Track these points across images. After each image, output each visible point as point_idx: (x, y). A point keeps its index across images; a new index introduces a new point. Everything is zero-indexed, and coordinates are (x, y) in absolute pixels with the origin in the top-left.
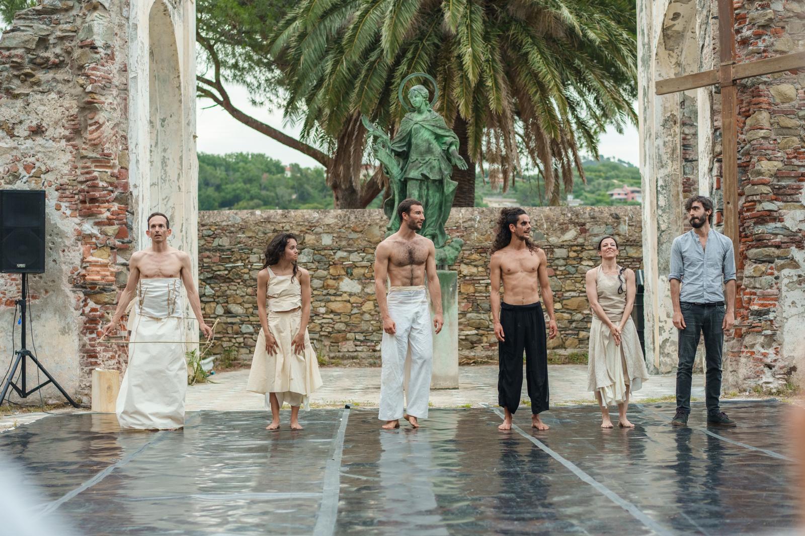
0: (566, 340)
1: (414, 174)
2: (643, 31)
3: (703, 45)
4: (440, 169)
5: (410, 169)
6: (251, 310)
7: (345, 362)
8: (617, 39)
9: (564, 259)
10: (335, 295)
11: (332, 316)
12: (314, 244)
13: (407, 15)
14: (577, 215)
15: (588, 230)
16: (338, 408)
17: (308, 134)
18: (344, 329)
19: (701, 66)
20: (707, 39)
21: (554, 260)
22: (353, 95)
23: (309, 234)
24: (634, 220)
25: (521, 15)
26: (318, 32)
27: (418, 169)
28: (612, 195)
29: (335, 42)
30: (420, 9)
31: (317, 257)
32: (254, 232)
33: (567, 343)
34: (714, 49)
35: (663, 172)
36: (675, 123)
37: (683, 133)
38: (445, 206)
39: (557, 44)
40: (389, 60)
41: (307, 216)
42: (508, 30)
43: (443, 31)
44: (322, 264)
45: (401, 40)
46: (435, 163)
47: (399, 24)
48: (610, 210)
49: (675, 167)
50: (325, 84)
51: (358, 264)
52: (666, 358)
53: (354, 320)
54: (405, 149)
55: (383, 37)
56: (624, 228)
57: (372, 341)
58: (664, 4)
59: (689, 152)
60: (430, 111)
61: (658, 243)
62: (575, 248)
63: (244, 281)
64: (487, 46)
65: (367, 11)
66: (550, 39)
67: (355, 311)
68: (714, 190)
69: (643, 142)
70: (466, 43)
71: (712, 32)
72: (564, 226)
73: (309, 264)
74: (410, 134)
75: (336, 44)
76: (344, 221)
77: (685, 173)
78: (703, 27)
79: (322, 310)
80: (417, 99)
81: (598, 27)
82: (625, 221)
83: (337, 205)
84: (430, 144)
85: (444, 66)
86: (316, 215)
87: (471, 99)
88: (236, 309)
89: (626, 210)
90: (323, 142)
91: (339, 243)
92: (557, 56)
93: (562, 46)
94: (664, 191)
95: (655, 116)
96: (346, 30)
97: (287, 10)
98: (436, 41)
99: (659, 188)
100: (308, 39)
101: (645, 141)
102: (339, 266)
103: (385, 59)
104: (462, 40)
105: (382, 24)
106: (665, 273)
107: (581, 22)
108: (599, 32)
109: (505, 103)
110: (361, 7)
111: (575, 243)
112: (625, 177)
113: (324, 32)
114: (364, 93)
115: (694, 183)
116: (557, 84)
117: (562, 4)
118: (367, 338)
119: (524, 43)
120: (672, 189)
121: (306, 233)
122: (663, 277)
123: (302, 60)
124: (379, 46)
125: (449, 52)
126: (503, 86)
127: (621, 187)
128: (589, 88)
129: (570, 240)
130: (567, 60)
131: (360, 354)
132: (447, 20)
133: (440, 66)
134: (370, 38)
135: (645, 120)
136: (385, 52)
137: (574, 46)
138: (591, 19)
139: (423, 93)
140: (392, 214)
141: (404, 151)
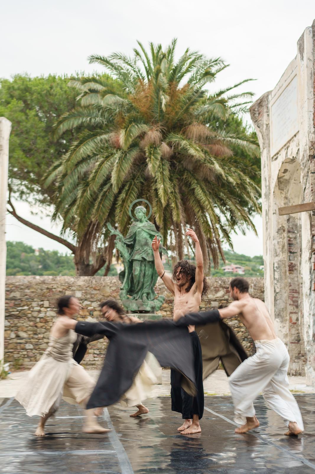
1: (137, 257)
2: (265, 178)
3: (305, 188)
4: (152, 255)
5: (136, 254)
6: (32, 335)
7: (88, 367)
8: (244, 182)
13: (126, 165)
14: (224, 282)
17: (65, 233)
19: (304, 200)
20: (308, 184)
22: (94, 211)
23: (68, 290)
24: (257, 286)
25: (190, 167)
26: (74, 174)
27: (140, 254)
28: (224, 269)
29: (83, 180)
30: (133, 162)
32: (35, 289)
34: (312, 190)
35: (277, 259)
36: (284, 231)
37: (289, 237)
38: (155, 276)
39: (210, 184)
40: (115, 190)
41: (67, 280)
42: (183, 175)
43: (146, 175)
45: (123, 179)
46: (150, 251)
47: (122, 171)
49: (284, 256)
50: (78, 203)
51: (96, 309)
54: (132, 243)
55: (112, 178)
58: (279, 164)
59: (292, 248)
60: (147, 221)
61: (275, 300)
62: (223, 301)
63: (28, 318)
64: (171, 184)
65: (102, 163)
66: (206, 181)
68: (312, 271)
69: (265, 241)
70: (160, 182)
71: (311, 181)
72: (217, 289)
74: (135, 234)
75: (84, 180)
76: (89, 283)
77: (290, 260)
78: (305, 178)
80: (140, 214)
81: (234, 175)
82: (252, 287)
83: (78, 273)
84: (147, 240)
85: (147, 195)
86: (72, 279)
87: (162, 214)
88: (22, 334)
89: (252, 280)
90: (74, 237)
91: (86, 296)
92: (210, 191)
93: (213, 185)
94: (278, 270)
95: (272, 227)
96: (89, 173)
97: (54, 160)
98: (142, 180)
99: (275, 268)
100: (67, 177)
101: (266, 241)
102: (86, 310)
103: (113, 190)
104: (158, 181)
105: (112, 170)
106: (278, 317)
107: (225, 172)
108: (235, 178)
109: (181, 217)
110: (99, 160)
111: (223, 298)
112: (232, 259)
113: (77, 173)
114: (100, 209)
115: (295, 265)
116: (211, 207)
117: (215, 162)
118: (101, 352)
119: (192, 183)
120: (282, 269)
121: (66, 290)
122: (278, 320)
123: (63, 189)
124: (109, 182)
125: (149, 186)
126: (180, 207)
127: (230, 265)
128: (227, 209)
129: (220, 297)
130: (215, 193)
131: (97, 362)
132: (150, 169)
133: (144, 195)
134: (104, 178)
135: (267, 229)
136: (113, 186)
137: (219, 185)
138: (230, 171)
139: (143, 211)
140: (123, 280)
141: (132, 244)
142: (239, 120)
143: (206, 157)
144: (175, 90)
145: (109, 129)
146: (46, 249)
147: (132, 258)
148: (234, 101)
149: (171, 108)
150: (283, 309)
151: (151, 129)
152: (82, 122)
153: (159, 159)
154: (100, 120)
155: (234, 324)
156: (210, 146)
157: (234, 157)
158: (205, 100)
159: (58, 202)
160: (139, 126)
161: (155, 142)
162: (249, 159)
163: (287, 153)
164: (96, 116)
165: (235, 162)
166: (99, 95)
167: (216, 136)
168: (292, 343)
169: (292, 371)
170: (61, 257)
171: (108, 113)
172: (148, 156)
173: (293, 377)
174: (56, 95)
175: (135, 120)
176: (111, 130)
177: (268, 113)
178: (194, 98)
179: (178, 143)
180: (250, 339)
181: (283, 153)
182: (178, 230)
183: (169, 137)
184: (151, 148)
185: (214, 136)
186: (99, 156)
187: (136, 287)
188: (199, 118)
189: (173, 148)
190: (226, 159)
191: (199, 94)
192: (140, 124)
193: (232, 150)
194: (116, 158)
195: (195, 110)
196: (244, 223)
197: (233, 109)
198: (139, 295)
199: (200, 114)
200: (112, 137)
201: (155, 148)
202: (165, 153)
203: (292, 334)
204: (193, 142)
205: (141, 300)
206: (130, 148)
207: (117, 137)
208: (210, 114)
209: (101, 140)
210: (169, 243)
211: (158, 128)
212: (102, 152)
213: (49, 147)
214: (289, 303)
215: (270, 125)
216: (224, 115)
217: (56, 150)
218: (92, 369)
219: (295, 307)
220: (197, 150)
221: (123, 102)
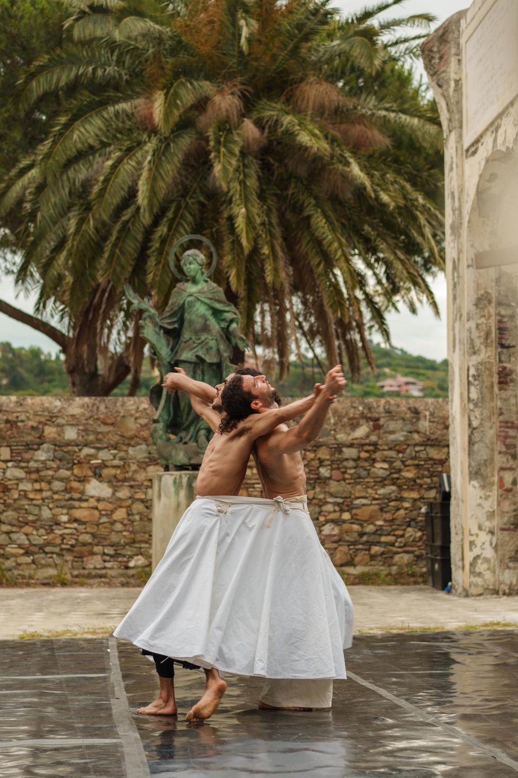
0: (356, 556)
1: (187, 355)
2: (453, 193)
4: (218, 350)
5: (183, 349)
7: (92, 581)
8: (413, 205)
9: (354, 460)
10: (80, 500)
11: (75, 525)
12: (55, 438)
13: (169, 167)
14: (370, 409)
15: (383, 426)
16: (100, 636)
17: (44, 307)
18: (90, 541)
21: (342, 461)
22: (103, 262)
23: (49, 425)
24: (436, 415)
25: (302, 171)
26: (60, 184)
27: (192, 349)
28: (383, 387)
29: (80, 197)
30: (184, 160)
31: (59, 454)
33: (357, 559)
35: (475, 360)
36: (490, 302)
37: (499, 314)
39: (344, 207)
40: (146, 219)
41: (47, 405)
42: (287, 188)
43: (210, 187)
44: (65, 462)
46: (213, 343)
47: (159, 178)
48: (408, 403)
49: (489, 354)
50: (68, 245)
51: (108, 463)
52: (477, 579)
53: (103, 531)
54: (176, 326)
55: (140, 193)
56: (424, 425)
57: (124, 556)
58: (480, 163)
59: (506, 337)
60: (206, 281)
61: (469, 443)
62: (367, 448)
64: (262, 206)
65: (119, 161)
66: (335, 200)
67: (104, 519)
69: (451, 323)
70: (239, 202)
72: (354, 421)
73: (49, 463)
74: (182, 309)
75: (82, 197)
76: (92, 411)
77: (500, 361)
79: (64, 518)
80: (192, 266)
81: (391, 188)
82: (425, 417)
83: (74, 392)
84: (206, 321)
85: (212, 228)
86: (58, 403)
87: (244, 269)
89: (427, 404)
90: (62, 318)
91: (85, 437)
92: (343, 221)
93: (349, 209)
94: (477, 382)
95: (466, 293)
96: (94, 182)
97: (20, 156)
98: (202, 199)
99: (471, 379)
100: (48, 191)
101: (454, 322)
102: (86, 466)
103: (142, 218)
104: (234, 199)
105: (139, 176)
106: (476, 479)
107: (373, 183)
108: (393, 194)
109: (283, 275)
110: (113, 156)
111: (367, 441)
112: (399, 365)
113: (66, 183)
114: (115, 258)
115: (511, 372)
116: (344, 254)
117: (351, 160)
118: (118, 552)
119: (305, 205)
120: (485, 379)
121: (46, 424)
122: (475, 483)
123: (39, 215)
124: (135, 202)
125: (217, 212)
126: (280, 254)
127: (393, 377)
128: (377, 260)
129: (361, 438)
130: (354, 226)
131: (109, 572)
132: (217, 175)
133: (206, 229)
134: (123, 193)
135: (455, 298)
136: (142, 210)
137: (362, 210)
138: (384, 180)
139: (199, 260)
140: (159, 404)
141: (175, 328)
142: (406, 74)
143: (333, 149)
144: (272, 9)
145: (133, 91)
146: (15, 345)
147: (176, 358)
148: (392, 32)
149: (262, 46)
150: (486, 461)
151: (221, 92)
152: (77, 76)
153: (237, 153)
154: (114, 71)
155: (390, 494)
156: (343, 126)
157: (392, 151)
158: (334, 30)
159: (28, 244)
160: (195, 83)
161: (228, 117)
162: (424, 155)
163: (495, 140)
164: (105, 64)
165: (396, 161)
166: (110, 18)
167: (355, 108)
168: (502, 529)
169: (502, 586)
170: (47, 361)
171: (131, 58)
172: (214, 147)
173: (505, 597)
174: (22, 17)
175: (187, 72)
176: (137, 93)
177: (459, 57)
178: (310, 25)
179: (277, 121)
180: (420, 524)
181: (488, 140)
182: (277, 301)
183: (259, 107)
184: (220, 130)
185: (352, 107)
186: (112, 147)
187: (185, 417)
188: (320, 69)
189: (266, 131)
190: (377, 155)
191: (319, 17)
192: (197, 80)
193: (389, 137)
194: (147, 152)
195: (313, 52)
196: (412, 288)
197: (393, 50)
198: (191, 434)
199: (323, 59)
200: (139, 108)
201: (230, 131)
202: (251, 141)
203: (503, 512)
204: (309, 118)
205: (194, 444)
206: (178, 130)
207: (148, 109)
208: (343, 58)
209: (117, 114)
210: (258, 329)
211: (235, 89)
212: (118, 139)
213: (9, 128)
214: (499, 449)
215: (464, 81)
216: (372, 63)
217: (25, 135)
218: (99, 586)
219: (510, 457)
220: (314, 135)
221: (160, 33)
